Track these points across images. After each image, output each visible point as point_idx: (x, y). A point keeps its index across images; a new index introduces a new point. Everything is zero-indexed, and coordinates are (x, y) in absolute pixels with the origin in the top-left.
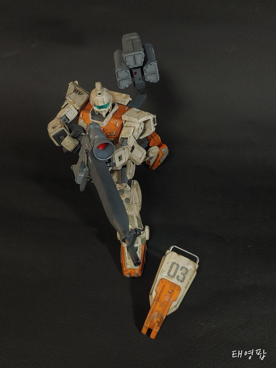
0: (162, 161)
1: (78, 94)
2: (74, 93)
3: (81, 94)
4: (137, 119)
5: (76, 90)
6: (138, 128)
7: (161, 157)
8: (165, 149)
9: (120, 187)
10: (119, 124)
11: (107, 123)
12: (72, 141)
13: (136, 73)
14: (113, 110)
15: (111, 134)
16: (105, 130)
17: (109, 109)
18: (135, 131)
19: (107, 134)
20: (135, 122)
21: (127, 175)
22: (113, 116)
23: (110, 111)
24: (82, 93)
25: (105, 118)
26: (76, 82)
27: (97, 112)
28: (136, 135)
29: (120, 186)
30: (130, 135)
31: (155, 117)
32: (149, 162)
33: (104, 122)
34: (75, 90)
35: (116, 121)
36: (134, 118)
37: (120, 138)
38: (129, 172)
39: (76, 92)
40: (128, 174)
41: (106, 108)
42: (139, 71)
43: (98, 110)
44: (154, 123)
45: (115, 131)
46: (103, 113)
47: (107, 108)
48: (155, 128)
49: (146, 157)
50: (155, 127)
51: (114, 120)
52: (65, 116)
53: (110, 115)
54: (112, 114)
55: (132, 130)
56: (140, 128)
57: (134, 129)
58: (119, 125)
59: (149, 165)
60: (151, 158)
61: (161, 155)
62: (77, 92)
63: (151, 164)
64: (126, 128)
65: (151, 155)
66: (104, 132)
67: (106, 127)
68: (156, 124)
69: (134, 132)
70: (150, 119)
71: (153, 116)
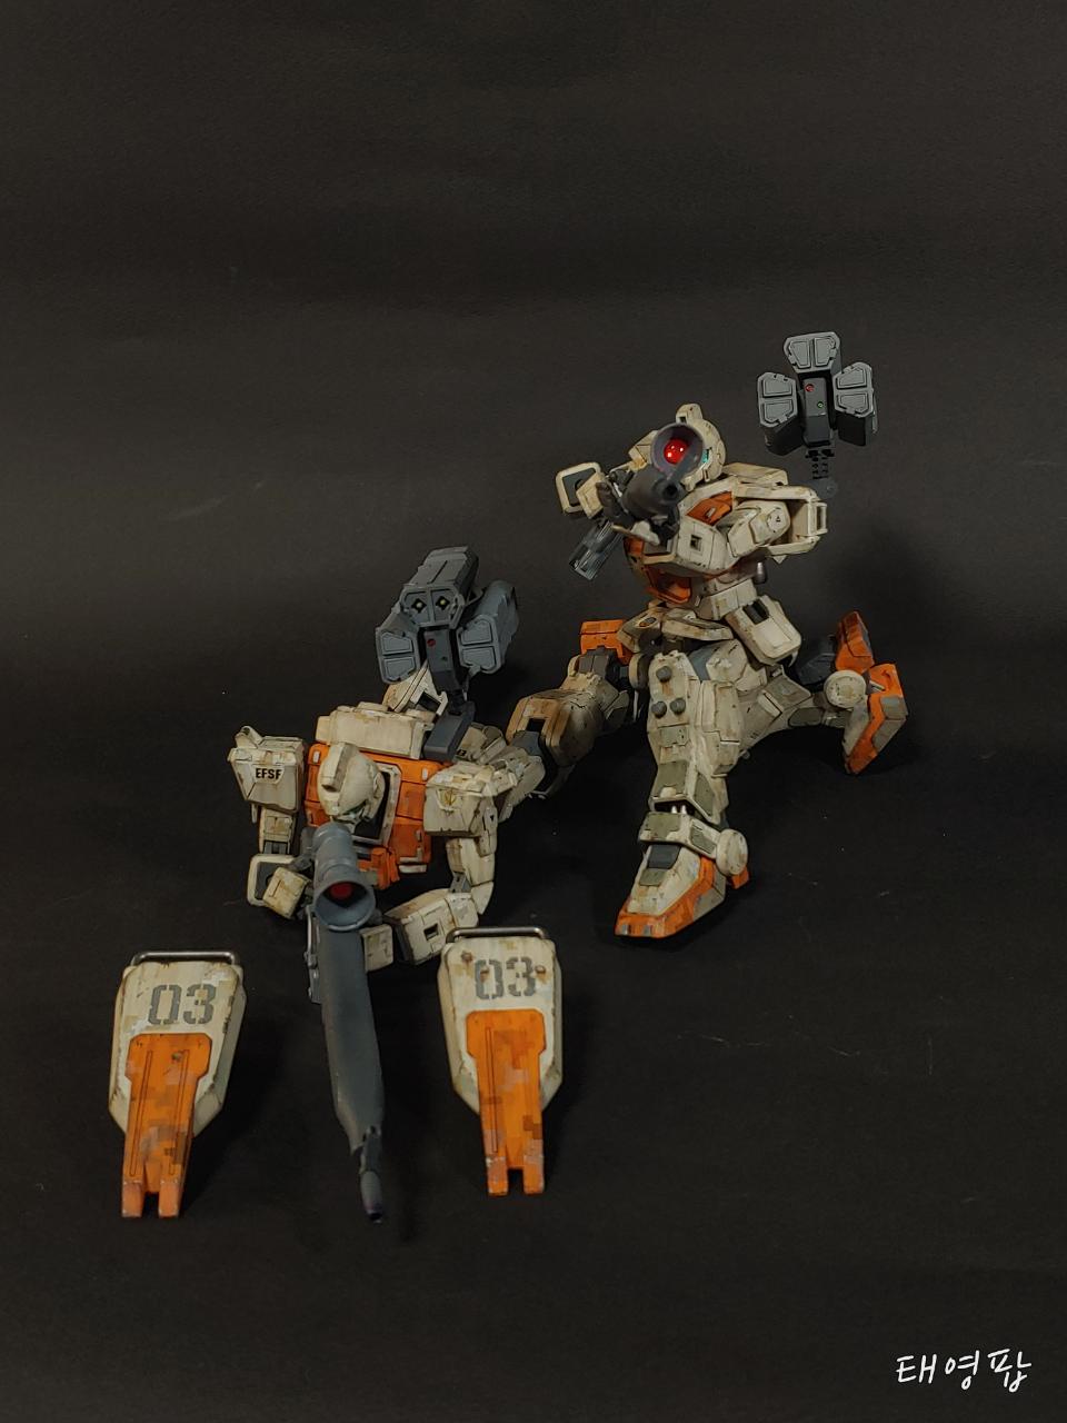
6: (767, 513)
13: (810, 387)
31: (824, 505)
42: (820, 383)
44: (819, 526)
48: (819, 539)
50: (819, 535)
55: (752, 515)
57: (757, 514)
68: (824, 530)
70: (806, 502)
71: (814, 496)
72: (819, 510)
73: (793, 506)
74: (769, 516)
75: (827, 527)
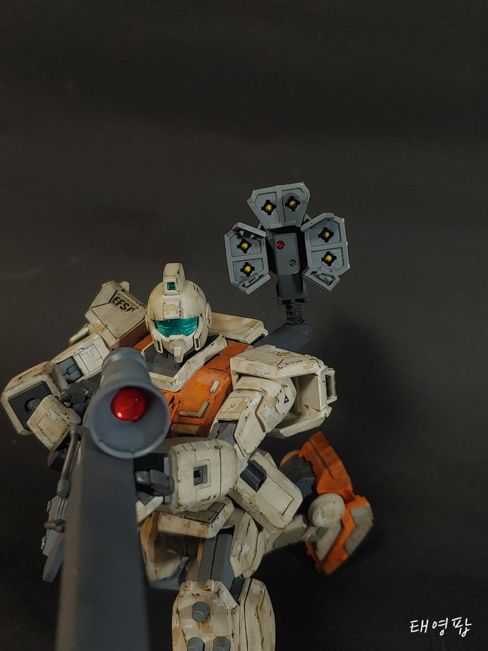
0: (352, 547)
1: (121, 307)
2: (111, 305)
3: (128, 308)
4: (273, 369)
5: (118, 297)
6: (273, 396)
7: (350, 536)
8: (362, 510)
9: (198, 595)
10: (219, 386)
11: (184, 382)
12: (59, 411)
13: (281, 245)
14: (207, 349)
15: (190, 413)
16: (175, 402)
17: (195, 338)
18: (264, 402)
19: (181, 413)
20: (266, 376)
21: (232, 559)
22: (206, 364)
23: (198, 346)
24: (131, 308)
25: (181, 365)
26: (125, 285)
27: (158, 342)
28: (267, 415)
29: (199, 591)
30: (246, 413)
31: (332, 372)
32: (314, 545)
33: (176, 376)
34: (116, 299)
35: (213, 376)
36: (266, 365)
37: (216, 421)
38: (239, 549)
39: (116, 302)
40: (234, 556)
41: (187, 335)
42: (290, 240)
43: (164, 338)
44: (329, 394)
45: (205, 404)
46: (175, 348)
47: (191, 336)
48: (330, 409)
49: (305, 526)
50: (330, 405)
51: (207, 375)
52: (71, 360)
53: (199, 360)
54: (205, 356)
55: (257, 400)
56: (282, 398)
57: (262, 398)
58: (220, 389)
59: (314, 557)
60: (321, 532)
61: (349, 526)
62: (120, 303)
63: (321, 554)
64: (239, 395)
65: (320, 520)
66: (173, 407)
67: (181, 393)
68: (334, 398)
69: (262, 406)
70: (314, 375)
71: (324, 367)
72: (328, 378)
73: (301, 382)
74: (277, 399)
75: (337, 394)
